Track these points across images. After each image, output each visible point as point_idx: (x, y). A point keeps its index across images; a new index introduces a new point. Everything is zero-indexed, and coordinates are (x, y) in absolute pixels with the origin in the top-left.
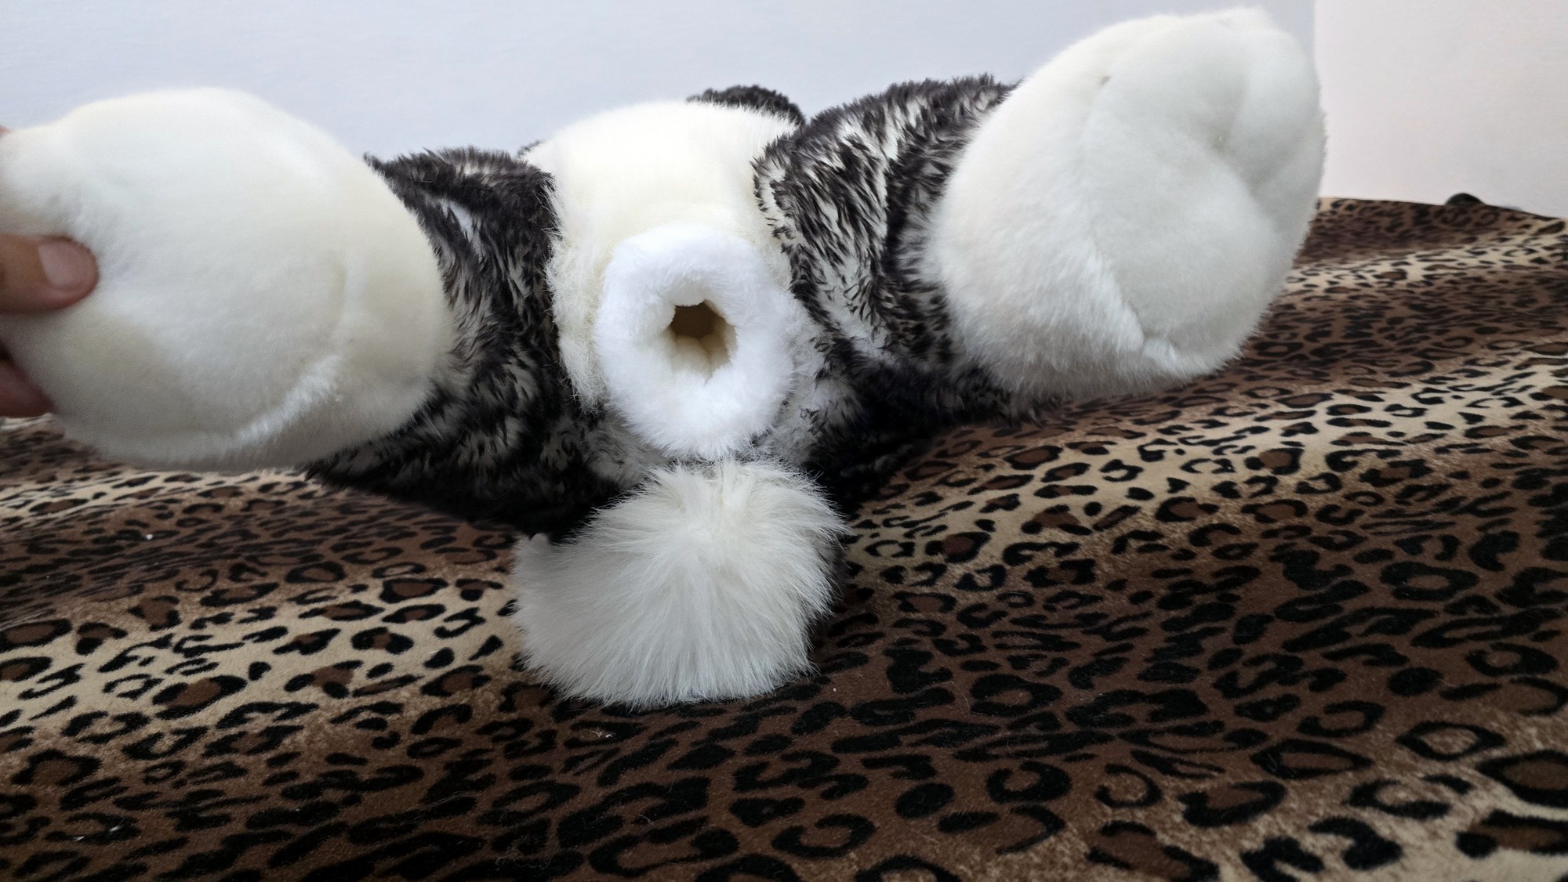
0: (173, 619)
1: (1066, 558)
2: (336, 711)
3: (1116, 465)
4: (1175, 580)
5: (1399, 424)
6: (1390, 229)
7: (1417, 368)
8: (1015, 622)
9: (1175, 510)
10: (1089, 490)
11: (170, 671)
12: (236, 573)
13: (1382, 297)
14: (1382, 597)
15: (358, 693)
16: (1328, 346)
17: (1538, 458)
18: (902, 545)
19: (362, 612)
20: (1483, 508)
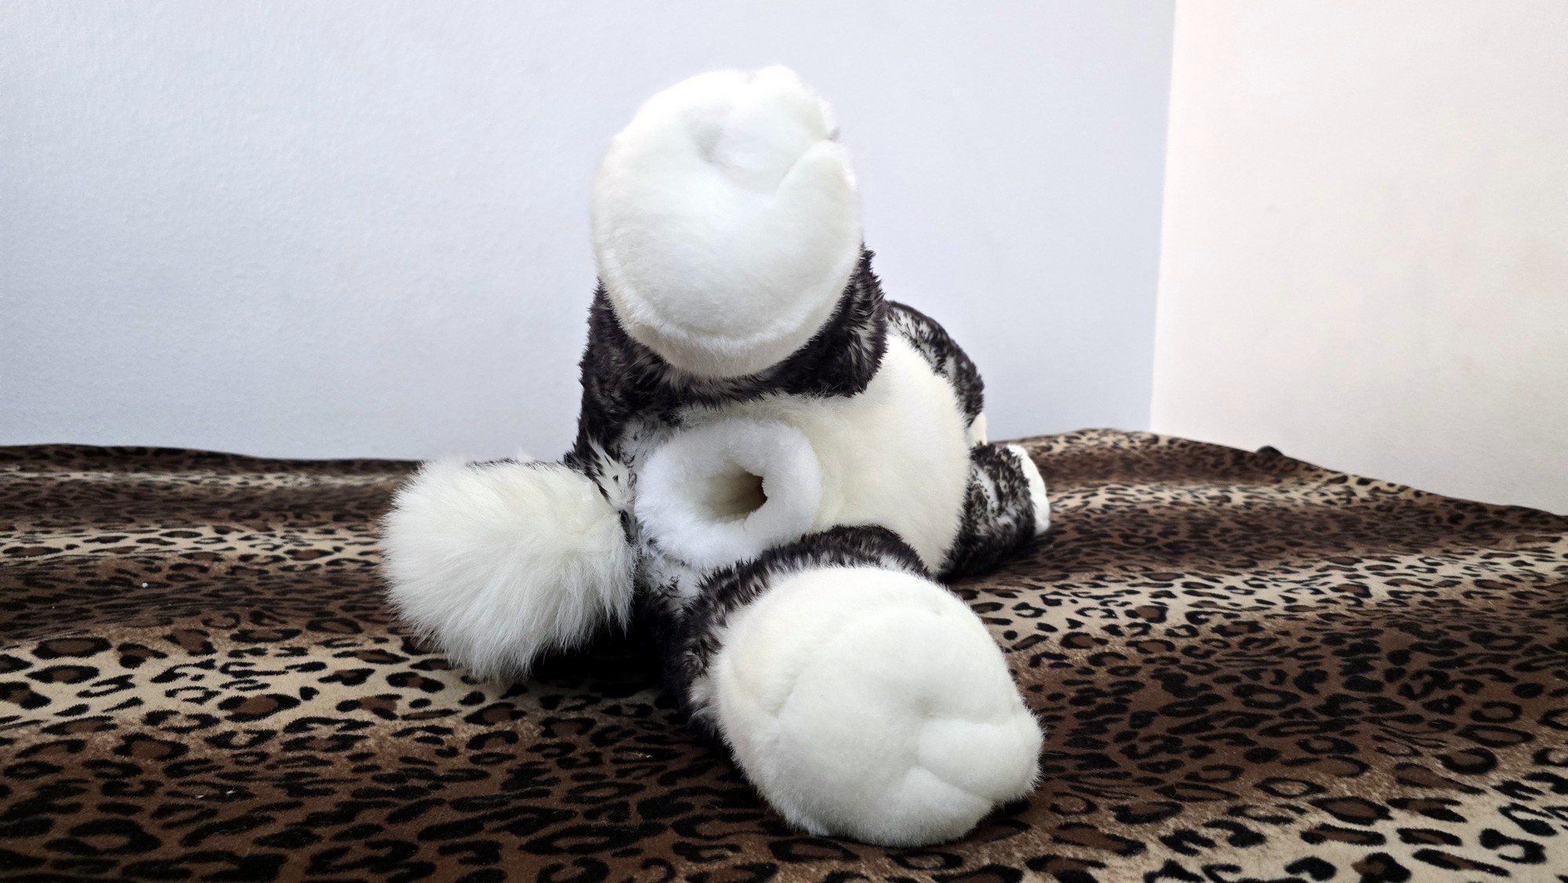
0: (209, 648)
2: (392, 729)
3: (1025, 606)
4: (1081, 687)
5: (1236, 599)
6: (1215, 466)
7: (1247, 564)
9: (1075, 640)
10: (1007, 622)
11: (224, 686)
12: (257, 618)
13: (1214, 513)
14: (1236, 705)
15: (405, 718)
16: (1176, 542)
17: (1337, 626)
19: (390, 659)
20: (1301, 654)
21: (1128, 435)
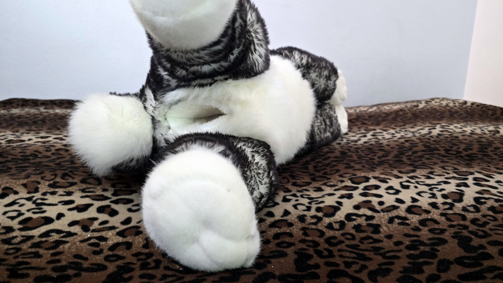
0: (36, 190)
1: (369, 222)
2: (83, 237)
3: (391, 188)
4: (413, 239)
8: (347, 246)
9: (414, 210)
10: (380, 196)
11: (28, 211)
12: (64, 176)
15: (94, 231)
16: (472, 154)
18: (307, 207)
19: (104, 198)
21: (453, 101)
